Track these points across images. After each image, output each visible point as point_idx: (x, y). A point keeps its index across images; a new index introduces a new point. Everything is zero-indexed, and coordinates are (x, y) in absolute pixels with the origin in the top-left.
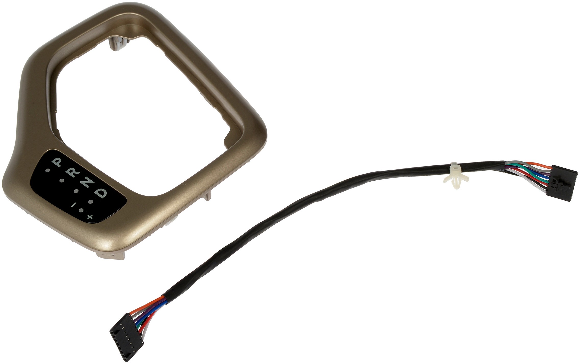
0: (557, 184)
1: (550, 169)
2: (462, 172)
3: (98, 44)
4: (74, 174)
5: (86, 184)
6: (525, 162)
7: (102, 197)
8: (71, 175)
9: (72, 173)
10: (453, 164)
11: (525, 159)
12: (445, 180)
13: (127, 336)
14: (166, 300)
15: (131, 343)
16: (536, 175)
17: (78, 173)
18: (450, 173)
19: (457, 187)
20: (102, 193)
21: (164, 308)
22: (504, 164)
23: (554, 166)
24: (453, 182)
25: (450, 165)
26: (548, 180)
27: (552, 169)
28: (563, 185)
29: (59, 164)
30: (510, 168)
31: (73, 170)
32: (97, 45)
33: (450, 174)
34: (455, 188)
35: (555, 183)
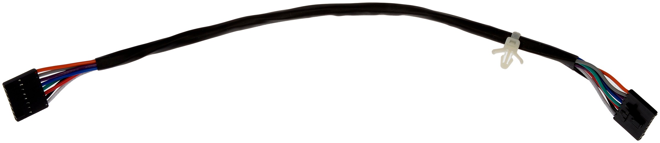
1: (626, 93)
2: (518, 49)
10: (515, 33)
12: (494, 51)
14: (97, 65)
18: (504, 44)
19: (505, 65)
22: (575, 62)
23: (632, 91)
24: (502, 57)
25: (509, 34)
26: (620, 104)
27: (629, 94)
34: (501, 66)
35: (625, 112)
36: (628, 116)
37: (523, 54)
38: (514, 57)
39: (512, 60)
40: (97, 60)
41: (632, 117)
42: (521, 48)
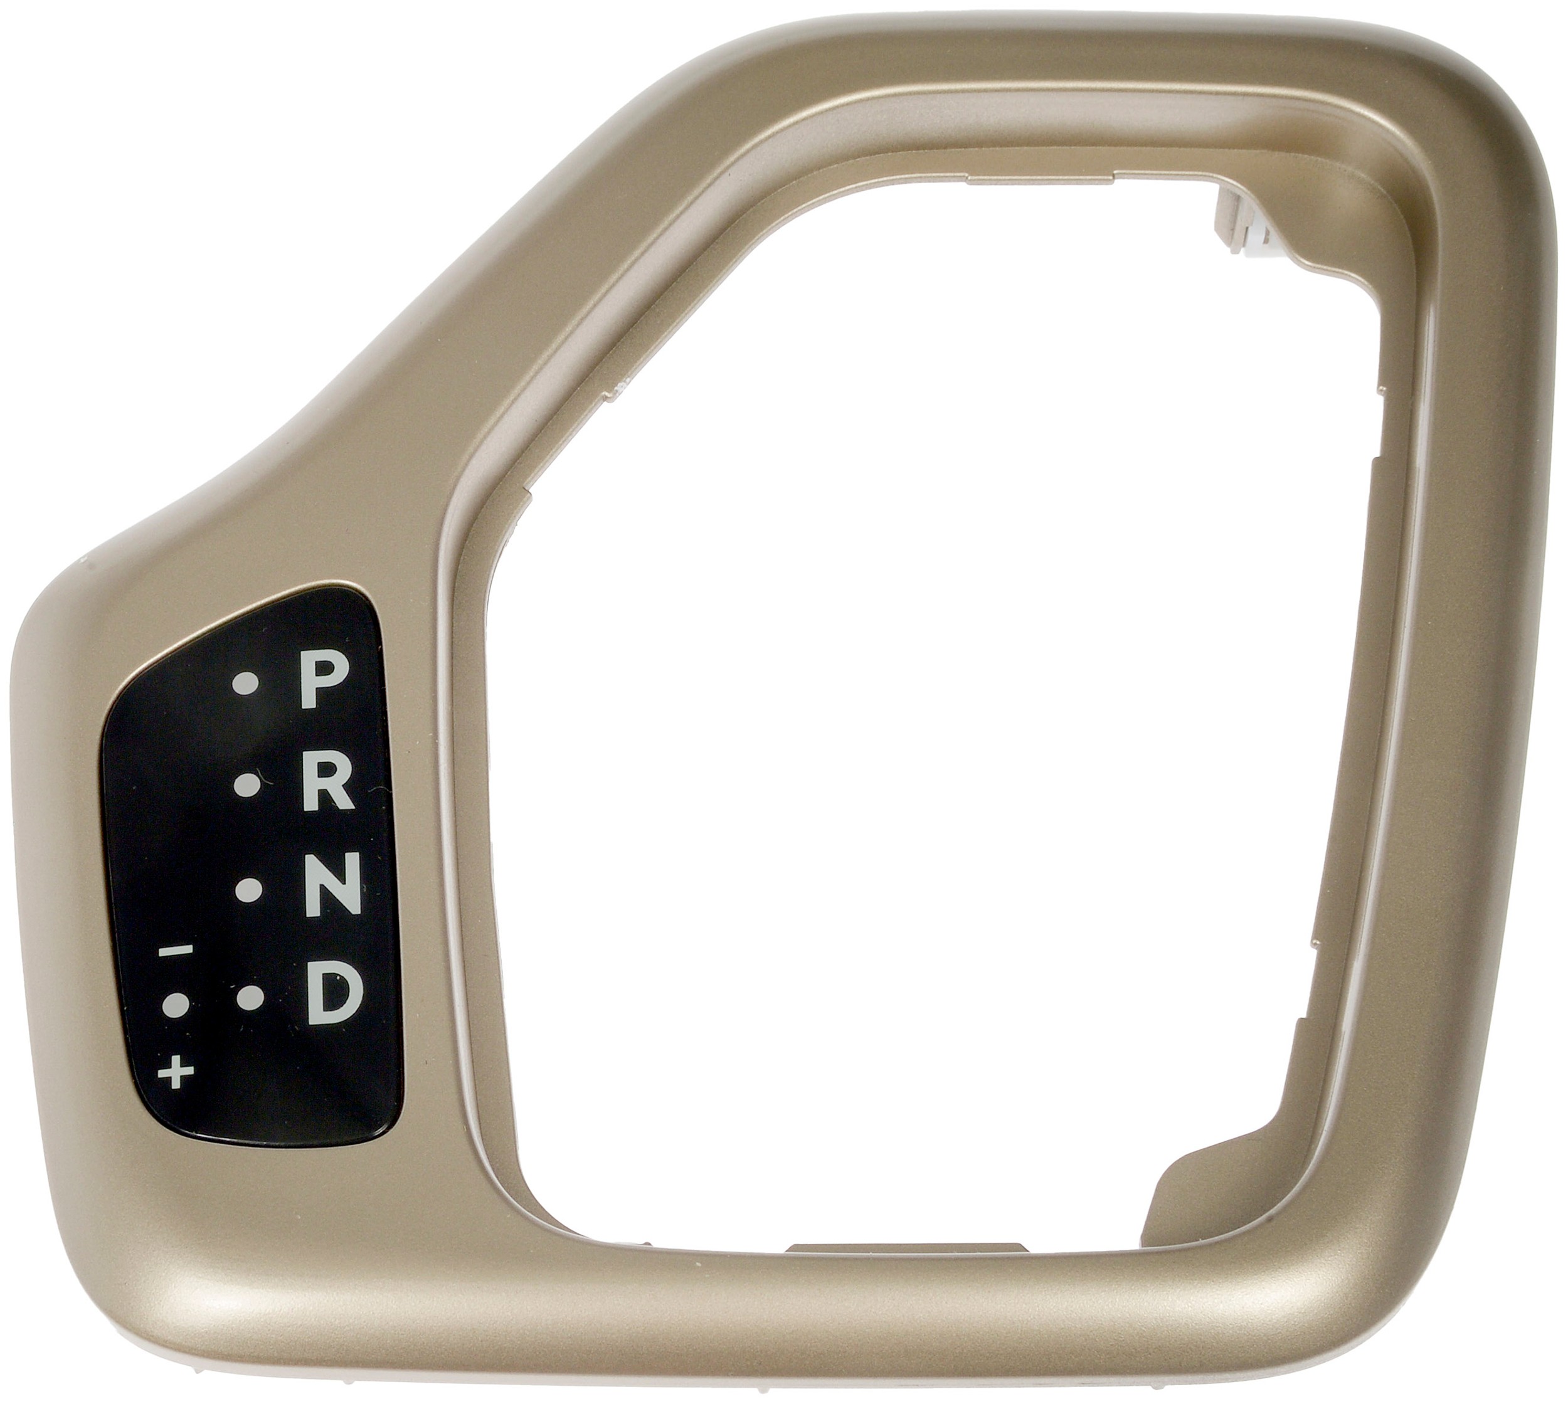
3: (1122, 176)
4: (324, 796)
5: (322, 887)
7: (318, 1015)
8: (312, 787)
9: (326, 783)
17: (344, 802)
20: (335, 992)
29: (319, 691)
31: (344, 766)
32: (1118, 182)
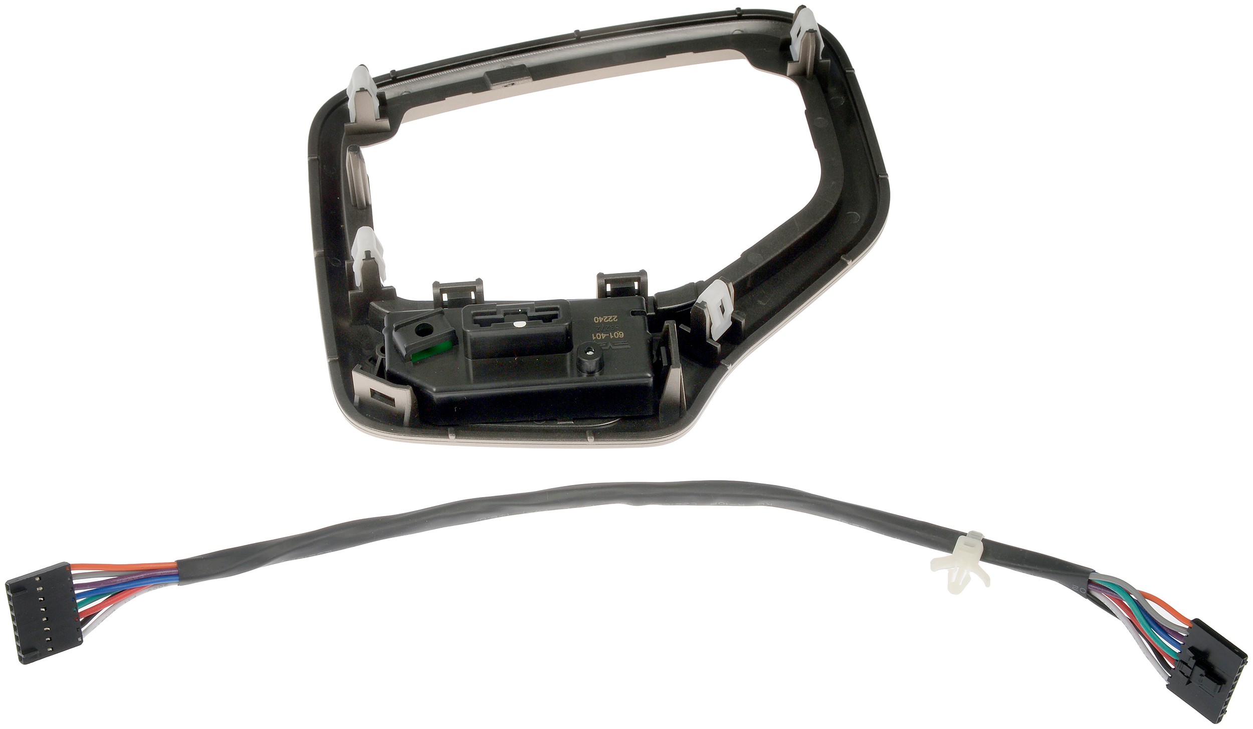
0: (1190, 668)
1: (1187, 627)
2: (980, 560)
6: (1137, 588)
10: (972, 534)
11: (1139, 583)
12: (935, 565)
13: (44, 610)
14: (177, 575)
15: (49, 629)
16: (1151, 627)
18: (951, 552)
19: (955, 588)
21: (172, 592)
22: (1088, 577)
23: (1198, 622)
24: (951, 572)
25: (961, 534)
26: (1178, 651)
27: (1191, 628)
28: (1204, 674)
30: (1103, 592)
33: (951, 554)
34: (949, 590)
35: (1186, 664)
36: (1193, 669)
37: (990, 568)
38: (973, 575)
39: (968, 579)
40: (180, 563)
41: (1203, 672)
42: (985, 557)
